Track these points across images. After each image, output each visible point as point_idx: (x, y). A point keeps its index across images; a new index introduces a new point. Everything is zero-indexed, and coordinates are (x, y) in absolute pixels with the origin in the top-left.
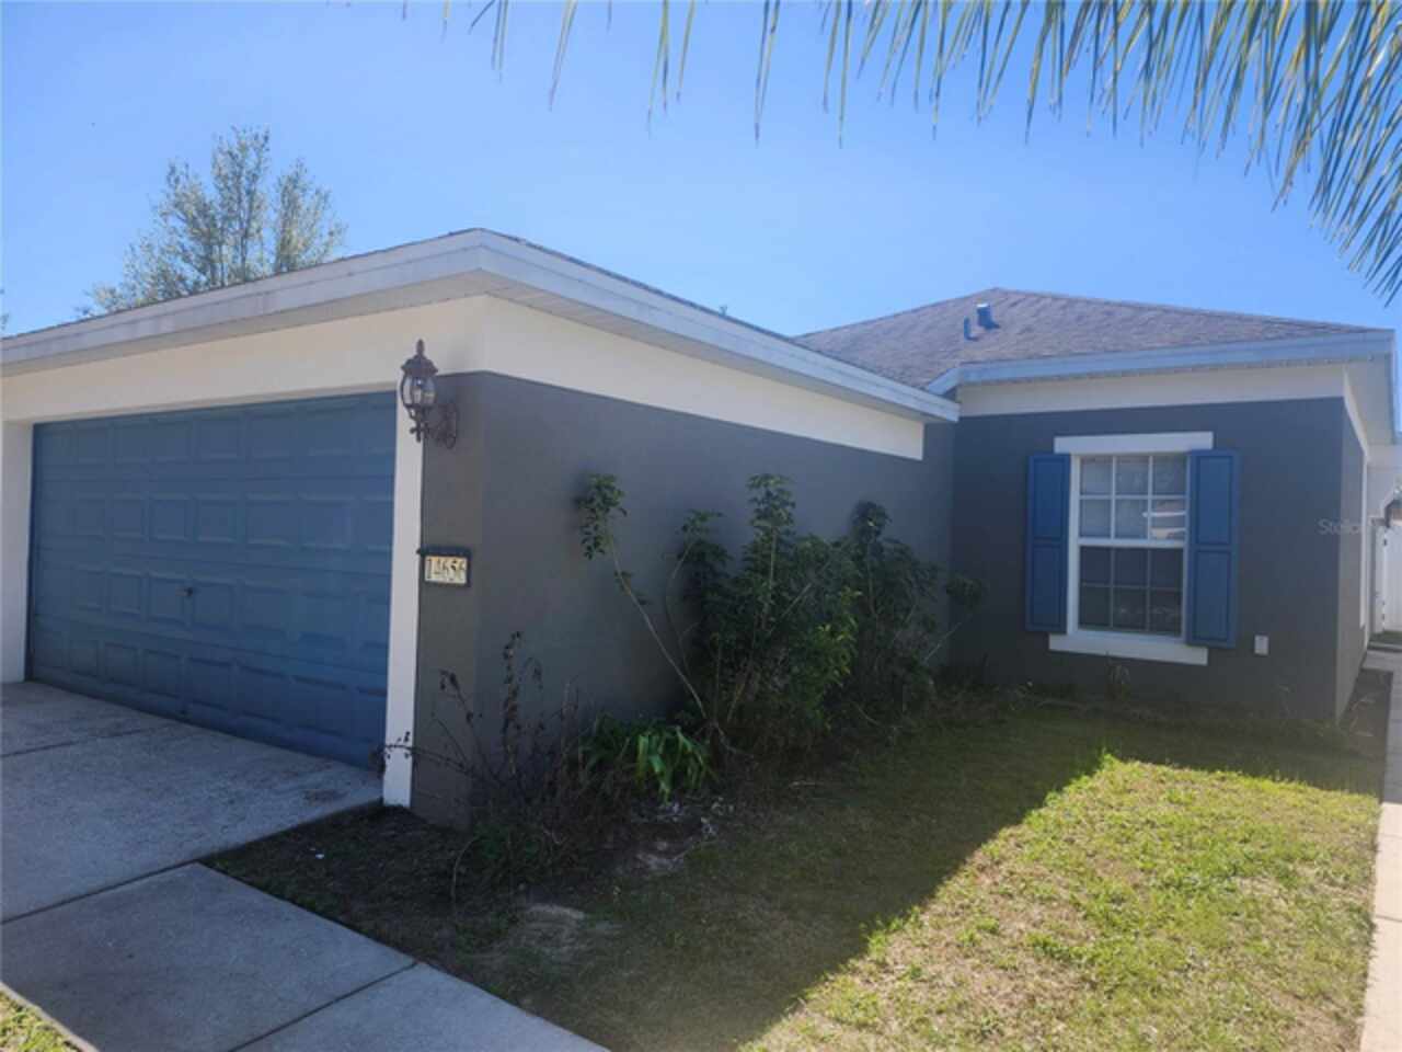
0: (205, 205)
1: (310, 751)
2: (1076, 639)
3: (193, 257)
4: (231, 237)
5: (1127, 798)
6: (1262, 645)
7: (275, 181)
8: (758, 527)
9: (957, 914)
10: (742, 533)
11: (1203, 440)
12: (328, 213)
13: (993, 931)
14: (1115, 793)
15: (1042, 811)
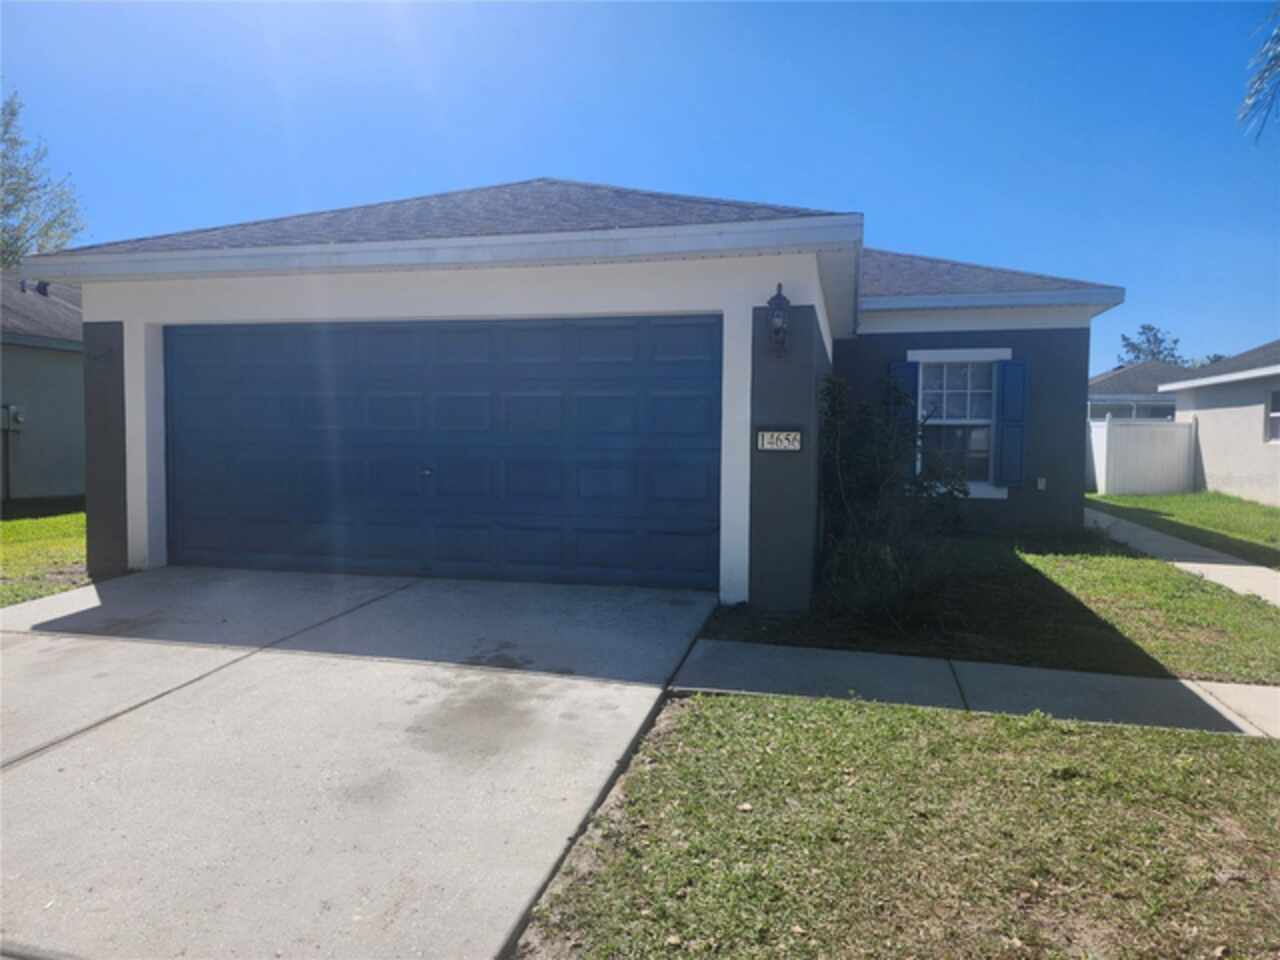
6: (1042, 484)
11: (1006, 354)
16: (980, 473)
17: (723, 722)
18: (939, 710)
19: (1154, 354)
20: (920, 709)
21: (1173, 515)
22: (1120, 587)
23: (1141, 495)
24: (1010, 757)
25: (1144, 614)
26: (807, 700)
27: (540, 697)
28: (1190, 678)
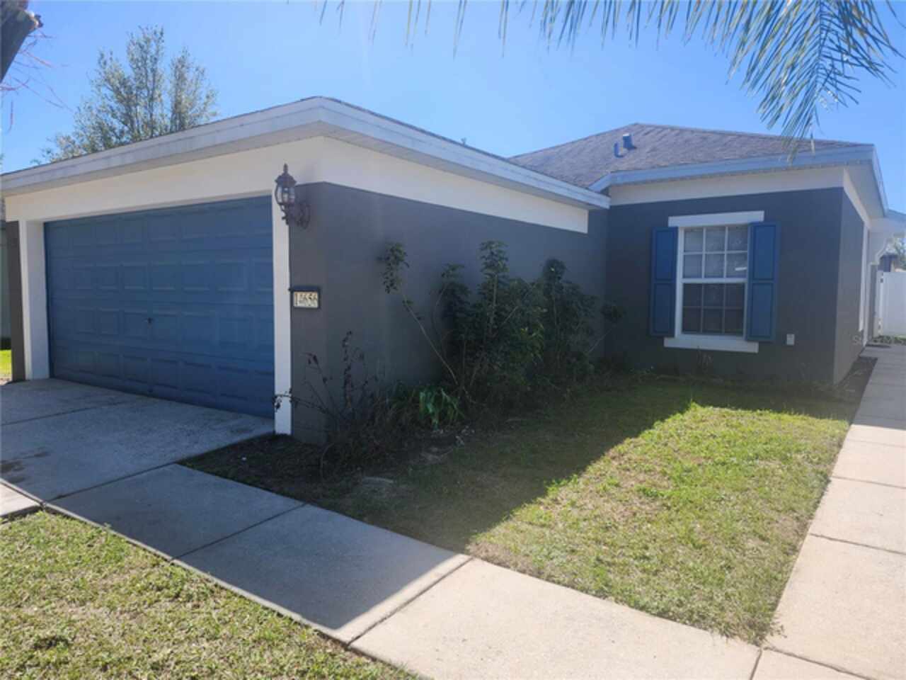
0: (125, 79)
1: (229, 409)
2: (680, 340)
3: (119, 114)
4: (143, 101)
5: (701, 425)
6: (791, 340)
7: (170, 62)
8: (486, 274)
9: (598, 478)
10: (477, 275)
11: (758, 216)
12: (205, 83)
13: (617, 485)
14: (695, 422)
15: (651, 431)
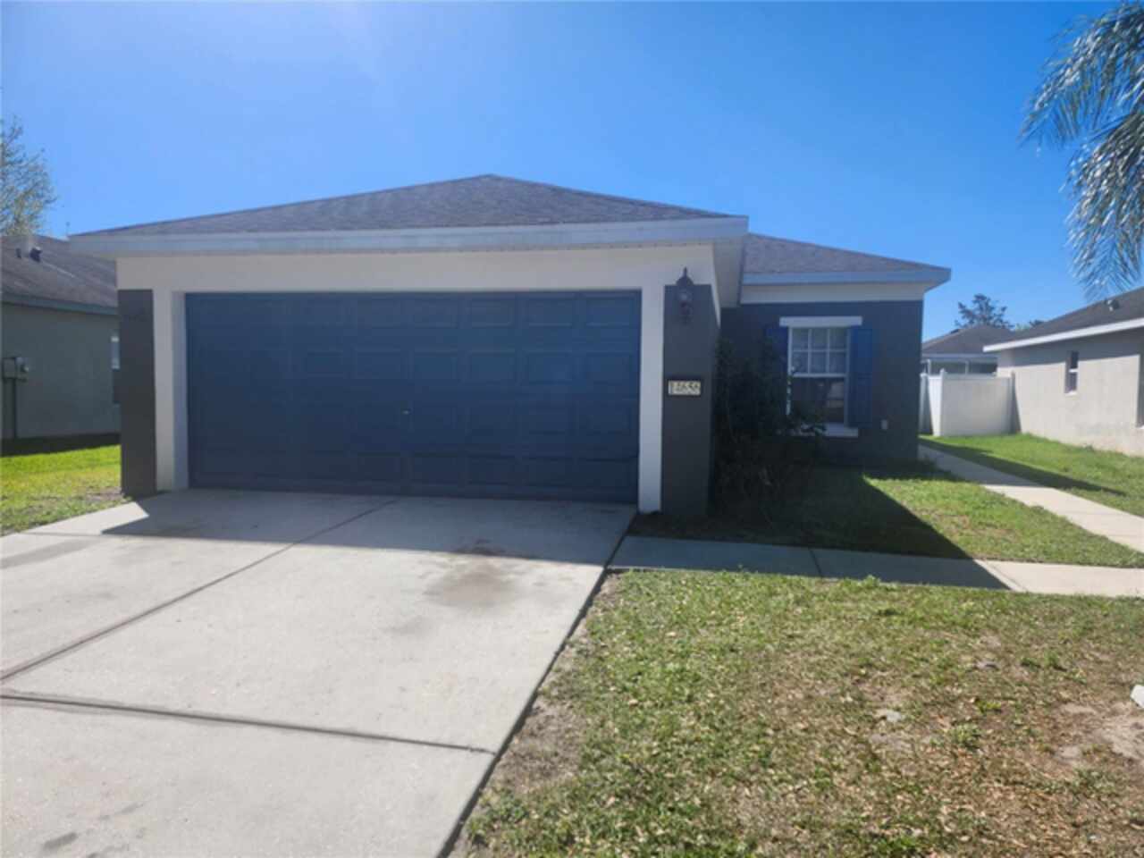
6: (885, 425)
11: (857, 321)
16: (836, 418)
17: (651, 586)
18: (803, 578)
19: (985, 319)
20: (789, 577)
21: (991, 452)
22: (940, 501)
23: (967, 437)
24: (849, 604)
25: (956, 519)
26: (709, 572)
27: (516, 573)
28: (982, 559)
